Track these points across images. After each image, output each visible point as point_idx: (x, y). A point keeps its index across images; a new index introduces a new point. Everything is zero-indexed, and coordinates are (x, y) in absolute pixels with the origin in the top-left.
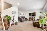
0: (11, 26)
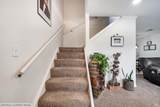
0: (108, 88)
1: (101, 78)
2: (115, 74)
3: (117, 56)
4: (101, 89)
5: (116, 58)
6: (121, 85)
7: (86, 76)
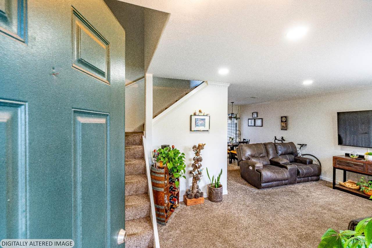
0: (185, 202)
1: (173, 191)
2: (196, 179)
3: (198, 149)
4: (172, 208)
5: (197, 154)
6: (205, 195)
7: (146, 193)
